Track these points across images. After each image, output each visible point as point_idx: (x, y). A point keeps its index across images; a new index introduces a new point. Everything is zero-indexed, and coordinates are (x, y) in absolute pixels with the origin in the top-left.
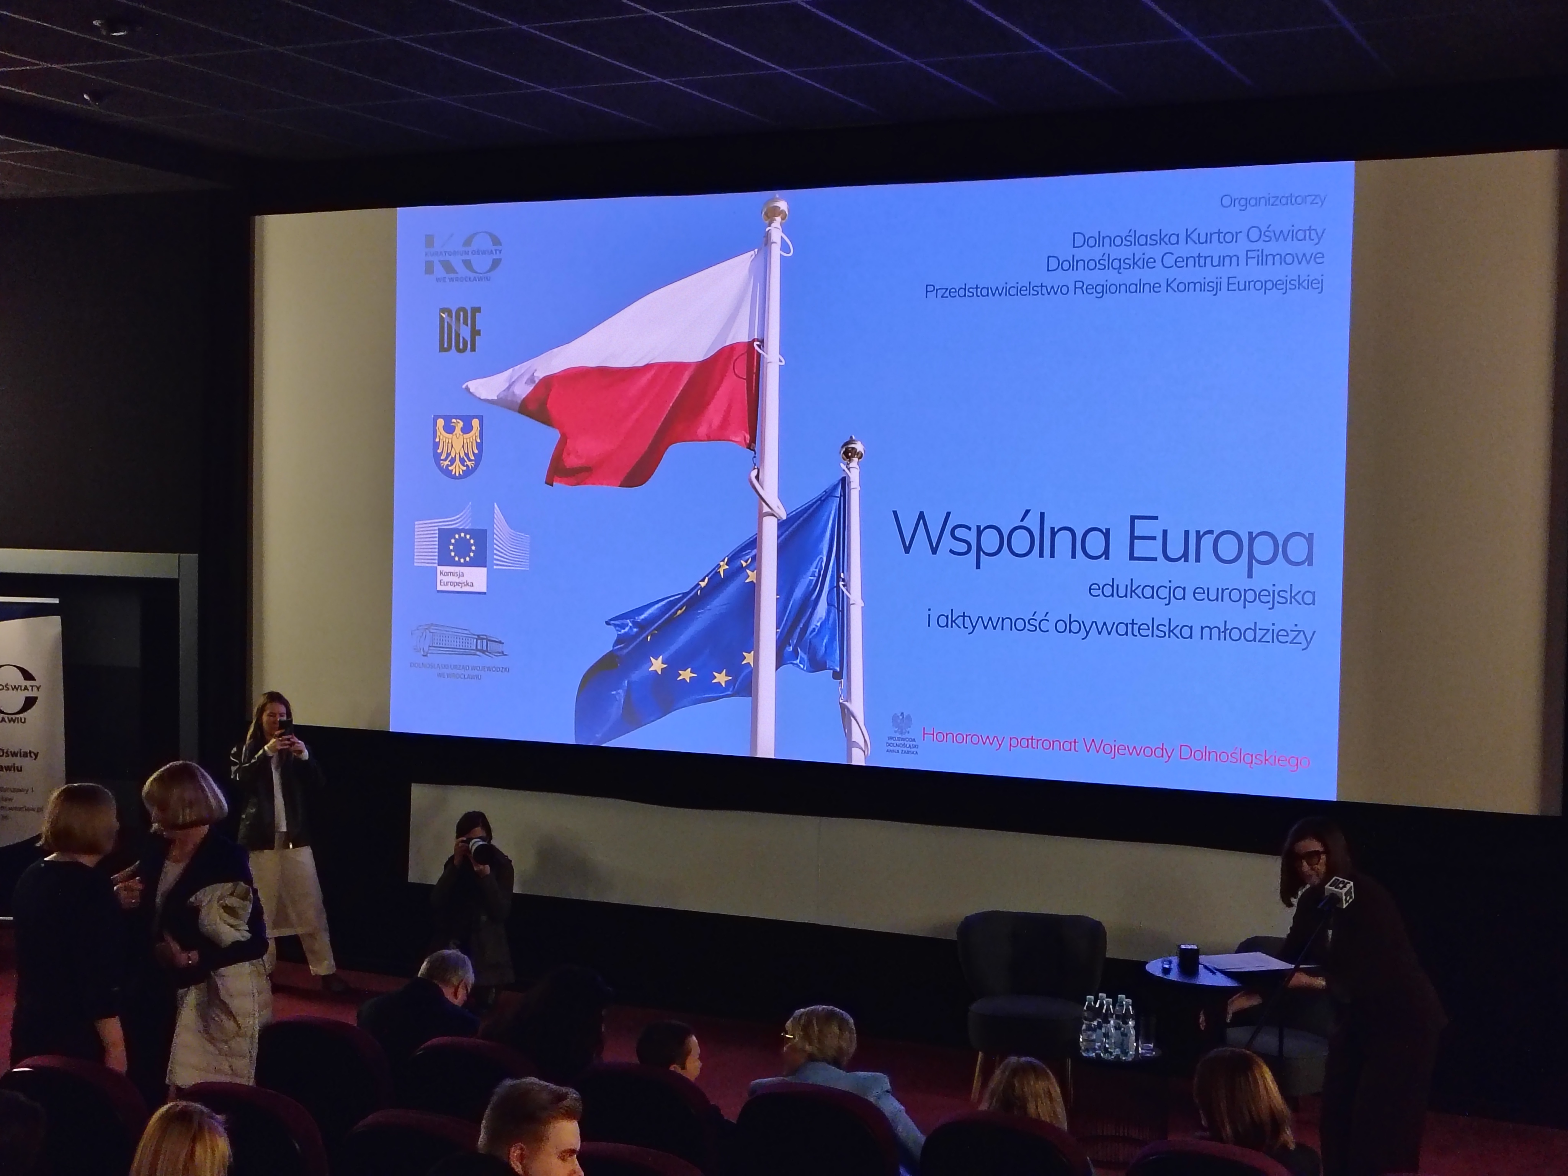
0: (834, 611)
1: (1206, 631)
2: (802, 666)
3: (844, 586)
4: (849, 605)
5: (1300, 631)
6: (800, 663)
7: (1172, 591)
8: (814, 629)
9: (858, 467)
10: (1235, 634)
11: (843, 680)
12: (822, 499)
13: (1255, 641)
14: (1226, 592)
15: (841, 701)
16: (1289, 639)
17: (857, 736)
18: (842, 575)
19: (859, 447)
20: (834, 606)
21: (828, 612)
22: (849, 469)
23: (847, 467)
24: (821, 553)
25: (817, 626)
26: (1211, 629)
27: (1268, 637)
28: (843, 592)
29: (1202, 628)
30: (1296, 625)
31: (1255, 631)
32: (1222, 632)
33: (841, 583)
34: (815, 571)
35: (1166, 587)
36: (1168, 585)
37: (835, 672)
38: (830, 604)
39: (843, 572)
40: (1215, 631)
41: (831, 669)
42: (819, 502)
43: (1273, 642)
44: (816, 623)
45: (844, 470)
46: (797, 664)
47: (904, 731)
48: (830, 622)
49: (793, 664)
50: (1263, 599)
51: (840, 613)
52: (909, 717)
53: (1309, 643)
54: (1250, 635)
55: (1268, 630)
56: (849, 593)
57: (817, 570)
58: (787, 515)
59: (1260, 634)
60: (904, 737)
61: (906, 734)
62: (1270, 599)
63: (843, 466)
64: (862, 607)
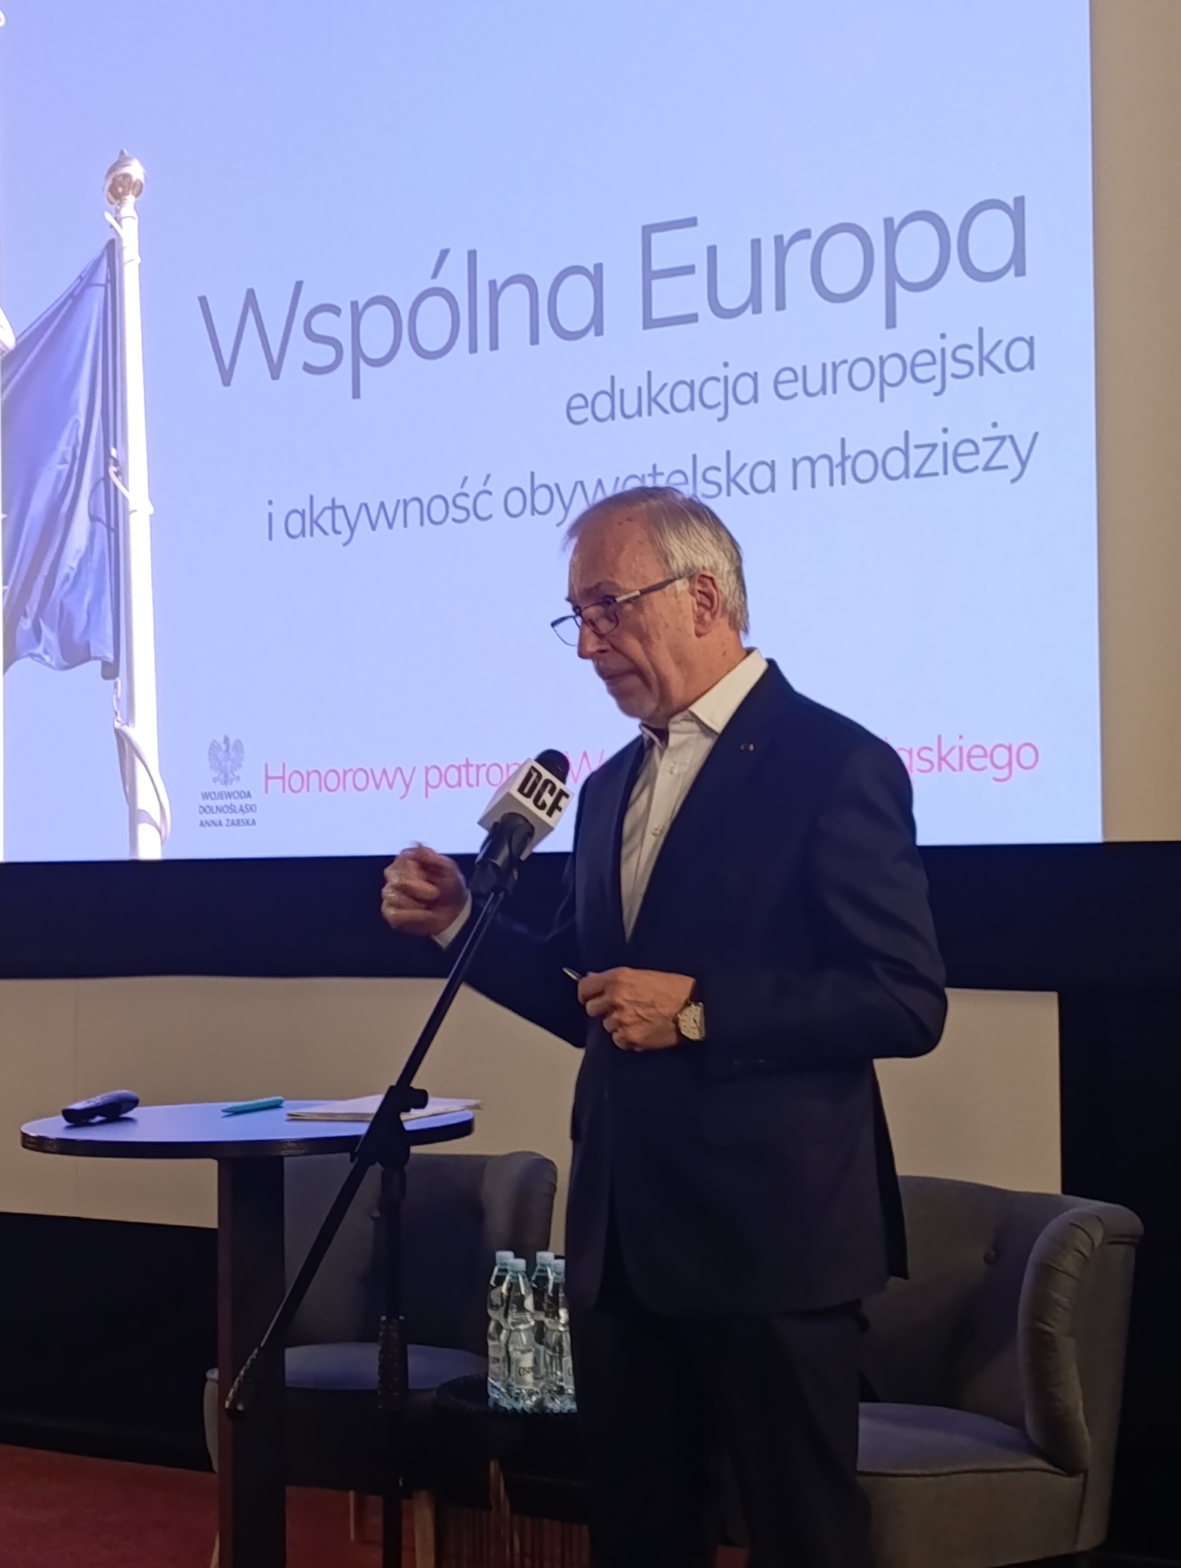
0: (101, 529)
1: (804, 467)
2: (47, 658)
3: (117, 474)
4: (127, 513)
5: (1003, 439)
6: (46, 652)
7: (730, 389)
8: (67, 577)
9: (135, 216)
10: (865, 466)
11: (119, 680)
12: (76, 293)
13: (907, 477)
14: (843, 370)
15: (117, 725)
16: (980, 460)
17: (146, 800)
18: (113, 452)
19: (135, 170)
20: (100, 520)
21: (92, 535)
22: (119, 221)
23: (116, 219)
24: (75, 410)
25: (72, 568)
26: (813, 463)
27: (935, 463)
28: (116, 488)
29: (795, 463)
30: (995, 425)
31: (906, 454)
32: (837, 466)
33: (112, 469)
34: (67, 451)
35: (717, 379)
36: (721, 373)
37: (105, 664)
38: (93, 518)
39: (115, 447)
40: (822, 466)
41: (96, 658)
42: (70, 302)
43: (946, 473)
44: (70, 562)
45: (112, 226)
46: (39, 656)
47: (230, 776)
48: (96, 556)
49: (32, 655)
50: (920, 372)
51: (112, 535)
52: (238, 746)
53: (1024, 464)
54: (896, 464)
55: (934, 446)
56: (127, 489)
57: (70, 449)
58: (17, 339)
59: (917, 457)
60: (230, 789)
61: (234, 782)
62: (936, 370)
63: (109, 218)
64: (150, 516)
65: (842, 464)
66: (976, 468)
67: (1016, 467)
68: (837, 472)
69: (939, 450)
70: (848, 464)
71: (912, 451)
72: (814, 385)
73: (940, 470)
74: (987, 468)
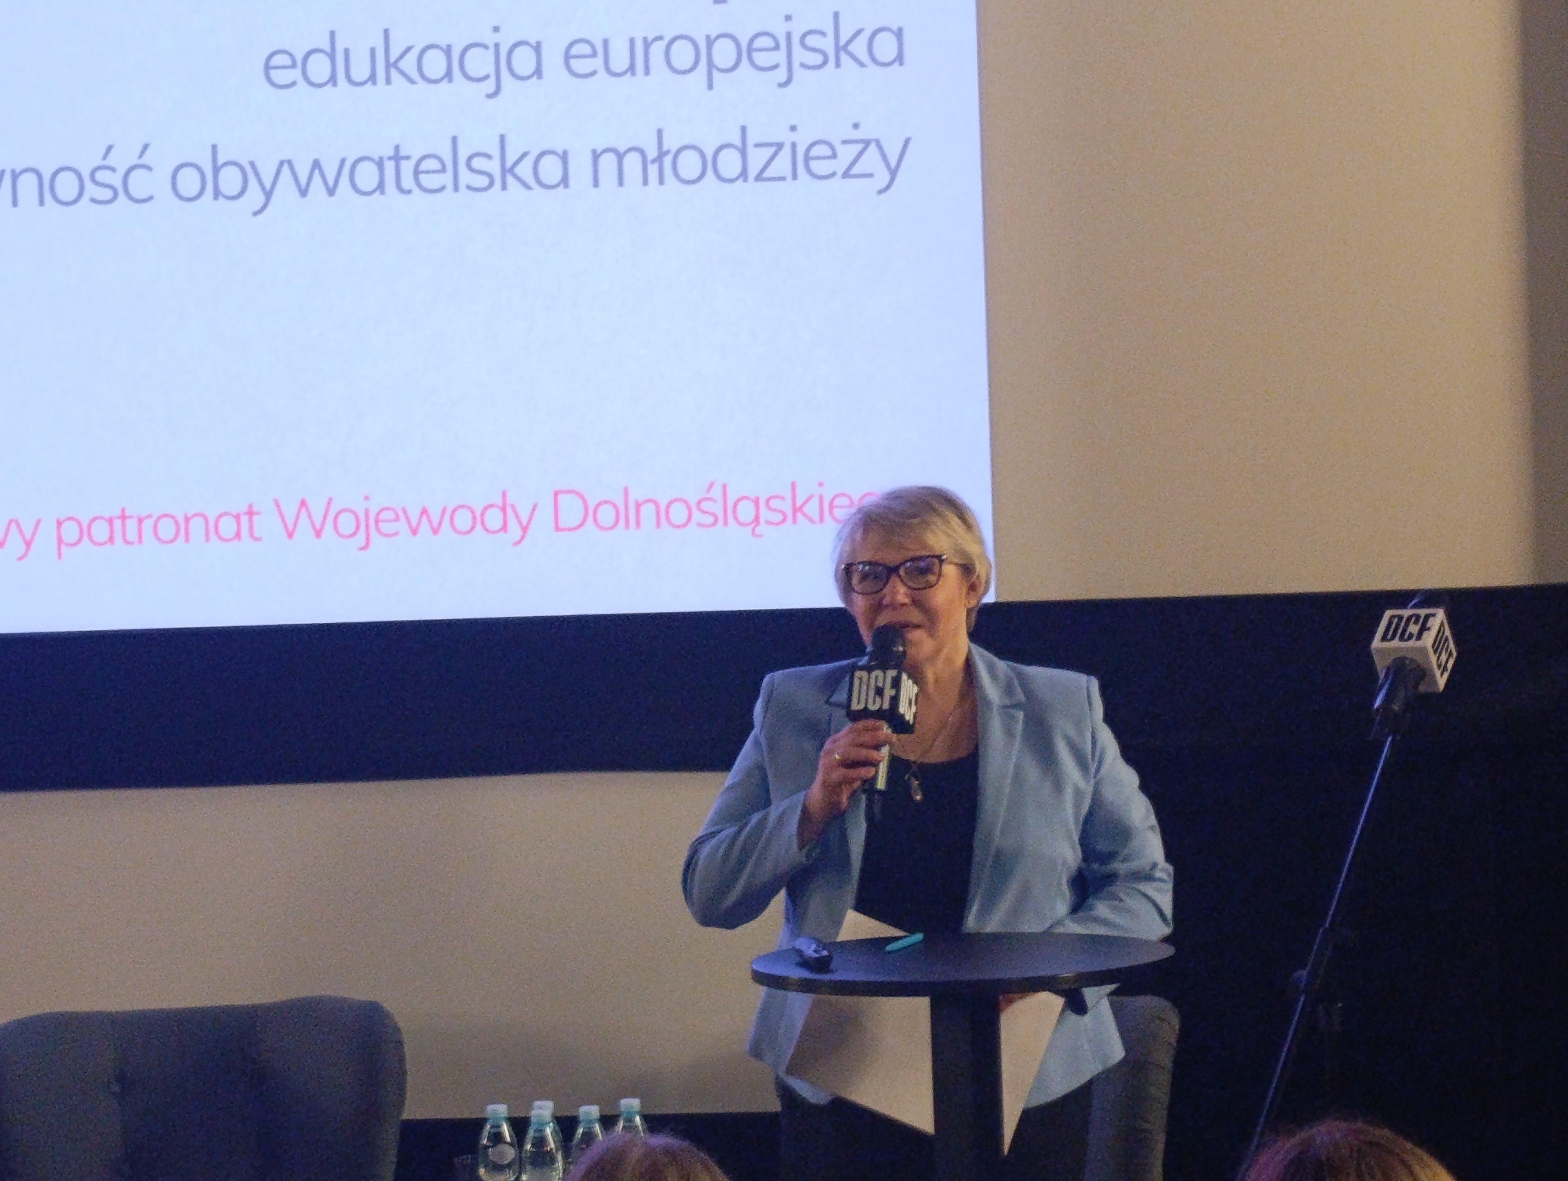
1: (608, 162)
5: (867, 143)
7: (503, 59)
10: (690, 164)
13: (746, 180)
14: (658, 48)
16: (840, 165)
26: (620, 157)
27: (782, 166)
29: (596, 156)
30: (856, 126)
31: (743, 152)
32: (653, 161)
35: (485, 47)
36: (491, 39)
40: (632, 162)
50: (761, 59)
53: (893, 173)
54: (730, 163)
55: (780, 146)
59: (757, 158)
62: (780, 57)
65: (659, 159)
66: (833, 174)
67: (883, 177)
68: (653, 169)
69: (787, 150)
70: (668, 160)
71: (751, 151)
72: (620, 62)
73: (789, 174)
74: (846, 175)
